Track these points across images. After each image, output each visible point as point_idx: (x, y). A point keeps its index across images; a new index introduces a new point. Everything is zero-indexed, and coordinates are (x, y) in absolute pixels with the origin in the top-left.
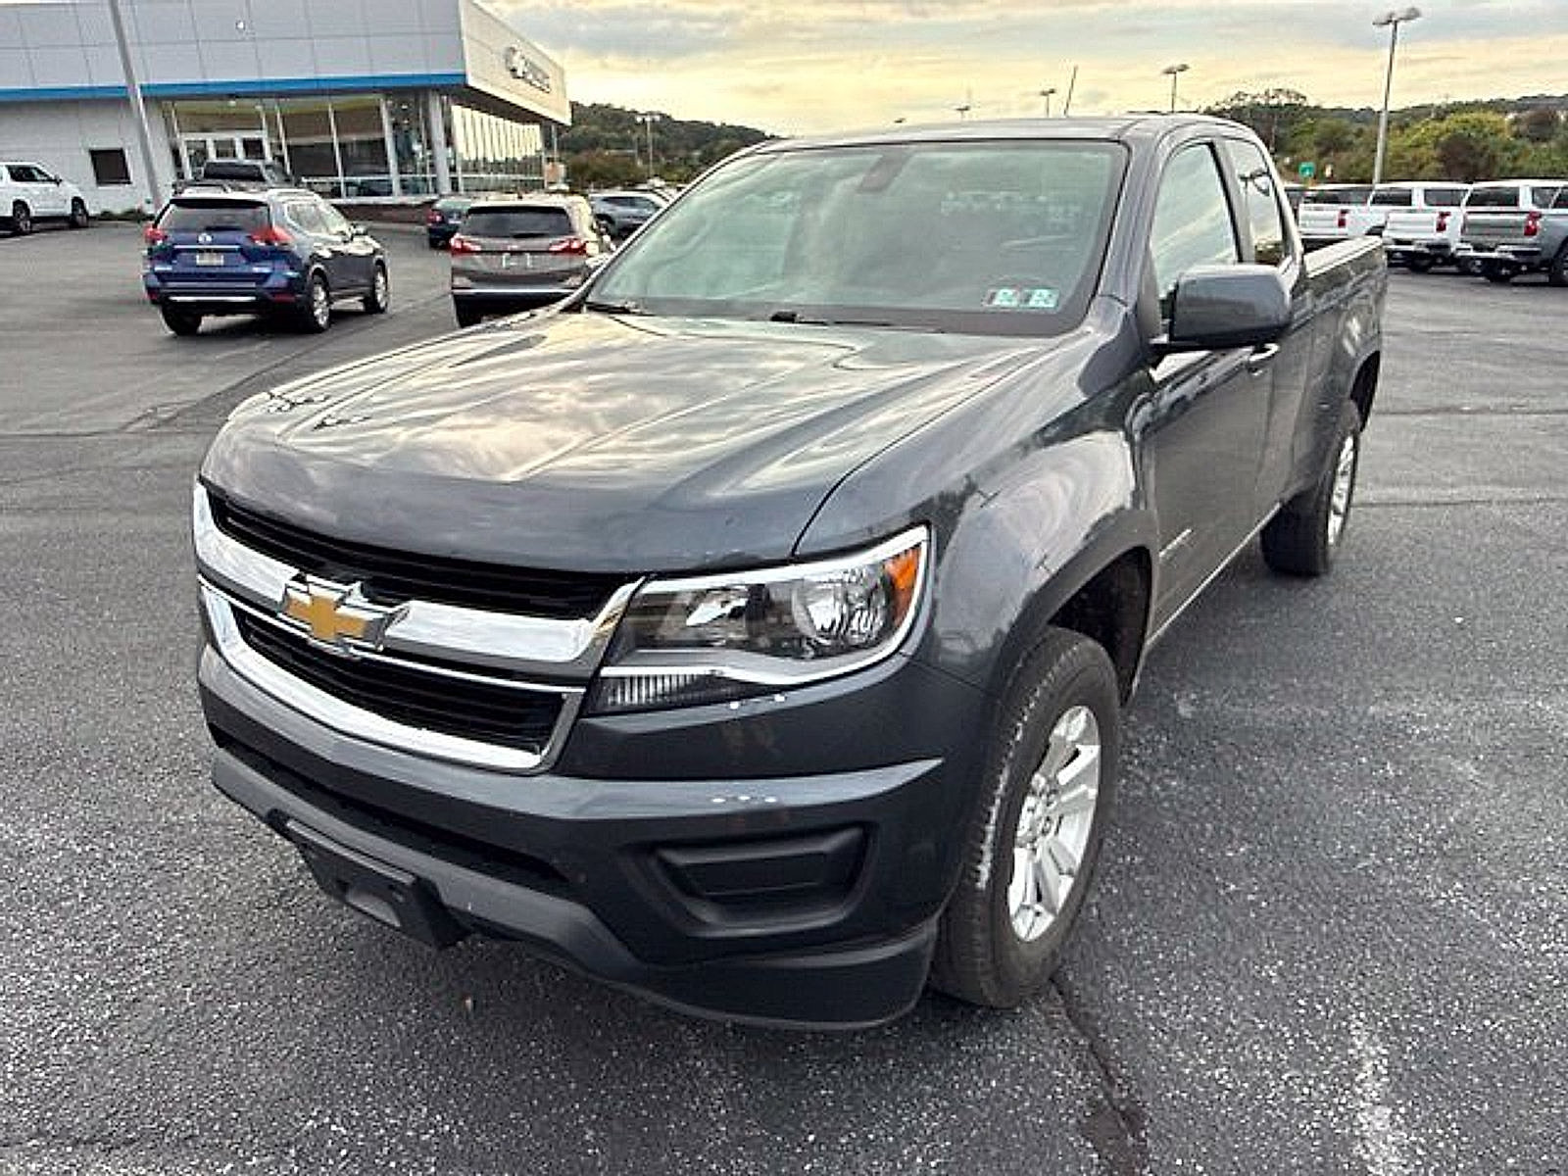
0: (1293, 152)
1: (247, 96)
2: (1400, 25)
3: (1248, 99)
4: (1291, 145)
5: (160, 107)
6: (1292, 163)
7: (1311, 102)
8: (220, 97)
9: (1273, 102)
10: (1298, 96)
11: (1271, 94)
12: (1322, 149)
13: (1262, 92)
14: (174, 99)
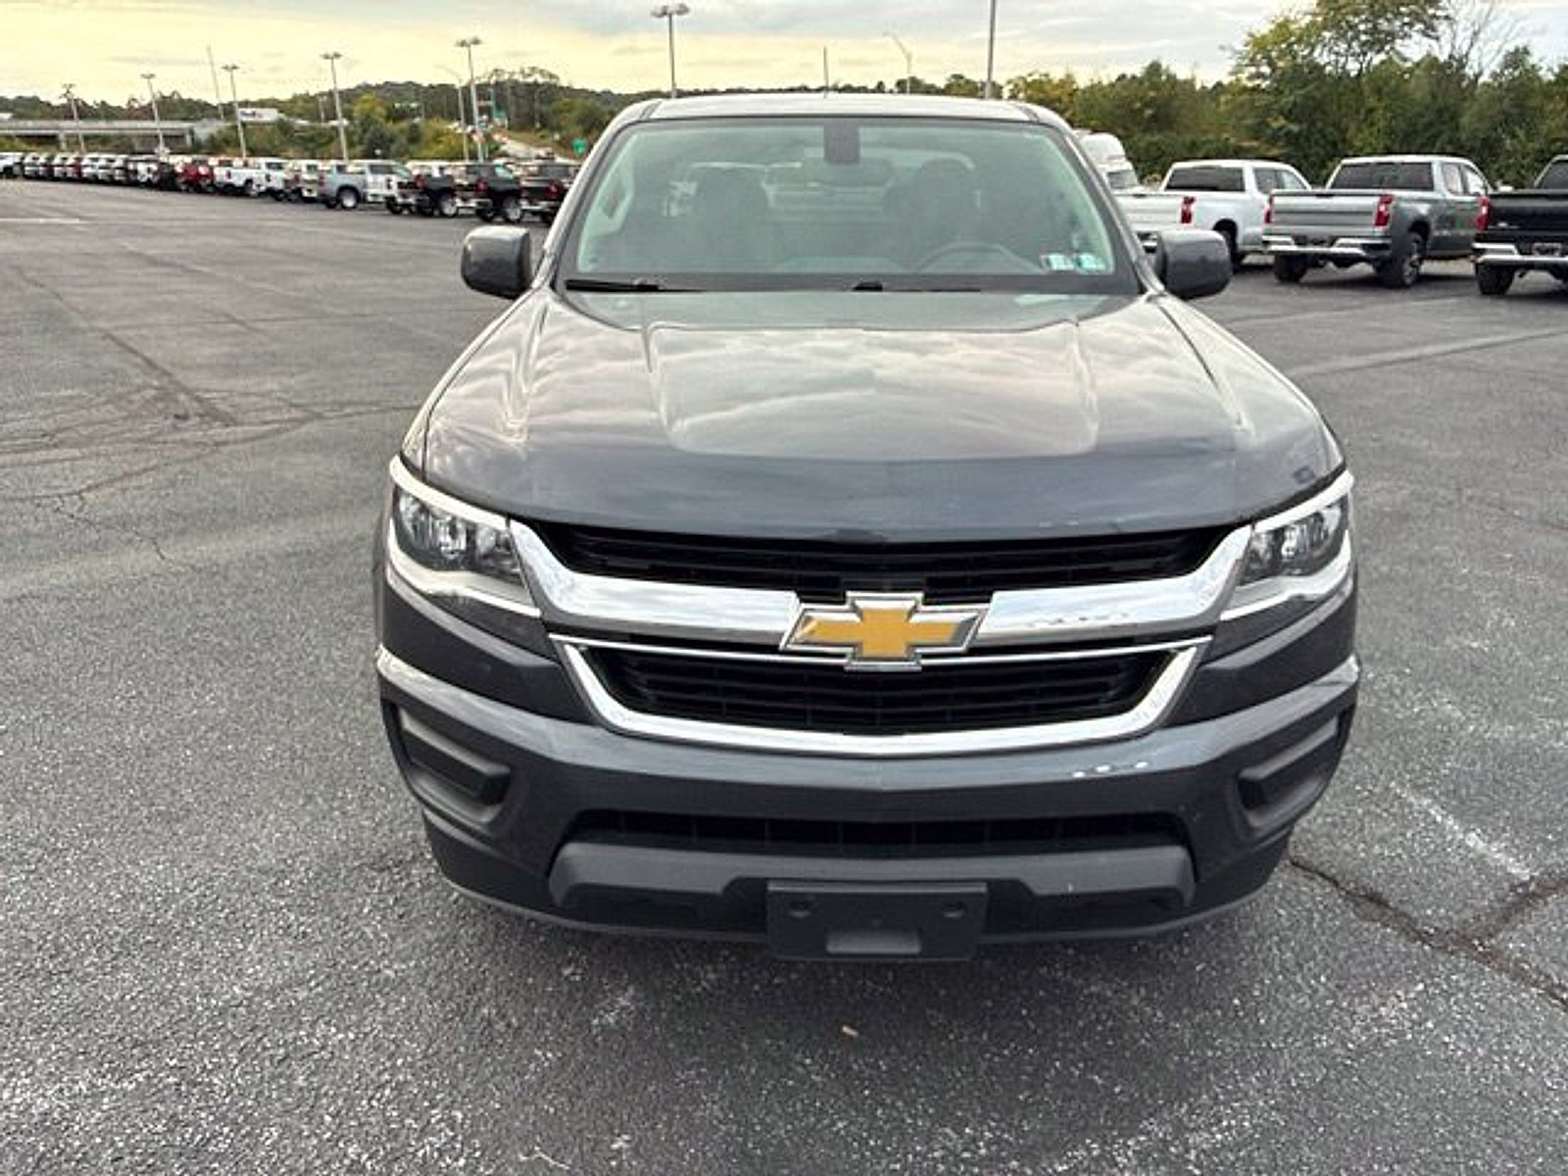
0: (559, 129)
2: (675, 17)
3: (506, 77)
4: (554, 123)
6: (563, 138)
7: (564, 83)
9: (530, 80)
10: (551, 76)
11: (527, 71)
12: (587, 126)
13: (517, 70)
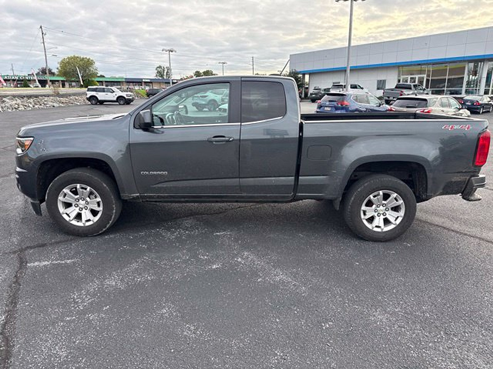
1: (424, 64)
5: (399, 68)
8: (415, 65)
14: (403, 66)
